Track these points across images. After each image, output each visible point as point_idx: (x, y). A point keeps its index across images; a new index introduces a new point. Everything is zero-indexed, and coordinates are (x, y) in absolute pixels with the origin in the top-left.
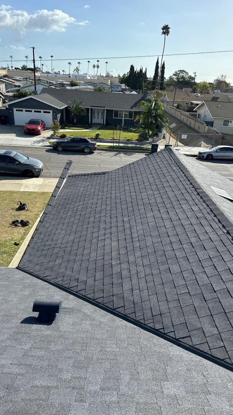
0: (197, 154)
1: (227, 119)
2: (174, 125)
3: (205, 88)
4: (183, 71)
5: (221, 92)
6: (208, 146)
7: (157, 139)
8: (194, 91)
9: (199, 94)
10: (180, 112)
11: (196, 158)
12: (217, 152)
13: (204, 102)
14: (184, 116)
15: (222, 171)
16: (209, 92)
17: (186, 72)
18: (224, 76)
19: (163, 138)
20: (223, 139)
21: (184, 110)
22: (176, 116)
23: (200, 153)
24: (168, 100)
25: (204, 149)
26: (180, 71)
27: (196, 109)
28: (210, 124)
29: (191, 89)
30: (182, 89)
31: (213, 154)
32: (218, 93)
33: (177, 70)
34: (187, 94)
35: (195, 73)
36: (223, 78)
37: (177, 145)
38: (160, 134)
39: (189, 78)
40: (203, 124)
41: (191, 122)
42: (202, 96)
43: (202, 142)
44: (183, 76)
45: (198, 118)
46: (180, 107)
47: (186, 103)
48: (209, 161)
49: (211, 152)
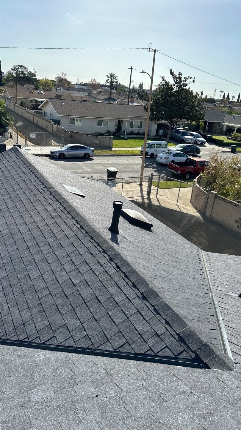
0: (49, 153)
1: (73, 117)
2: (20, 124)
3: (47, 85)
4: (22, 66)
5: (64, 89)
6: (59, 144)
7: (3, 138)
8: (37, 88)
9: (42, 91)
10: (24, 110)
11: (49, 158)
12: (68, 151)
13: (47, 99)
14: (30, 114)
15: (75, 169)
16: (52, 90)
17: (25, 67)
18: (64, 73)
19: (10, 138)
20: (72, 137)
21: (28, 108)
22: (21, 114)
23: (52, 153)
24: (10, 97)
25: (56, 148)
26: (18, 65)
27: (41, 107)
28: (57, 122)
29: (33, 86)
30: (23, 86)
31: (64, 153)
32: (60, 90)
33: (15, 65)
34: (29, 90)
35: (35, 69)
36: (64, 75)
37: (27, 145)
38: (6, 133)
39: (29, 74)
40: (51, 122)
41: (37, 120)
42: (45, 93)
43: (53, 141)
44: (23, 71)
45: (45, 116)
46: (24, 105)
47: (30, 101)
48: (62, 160)
49: (62, 151)
